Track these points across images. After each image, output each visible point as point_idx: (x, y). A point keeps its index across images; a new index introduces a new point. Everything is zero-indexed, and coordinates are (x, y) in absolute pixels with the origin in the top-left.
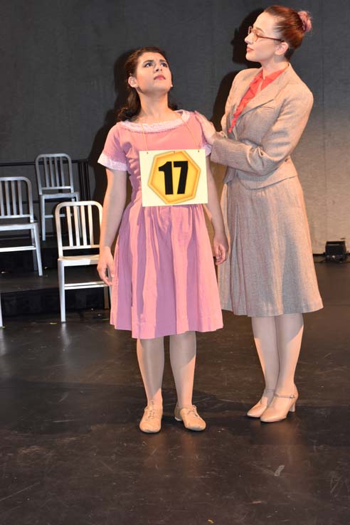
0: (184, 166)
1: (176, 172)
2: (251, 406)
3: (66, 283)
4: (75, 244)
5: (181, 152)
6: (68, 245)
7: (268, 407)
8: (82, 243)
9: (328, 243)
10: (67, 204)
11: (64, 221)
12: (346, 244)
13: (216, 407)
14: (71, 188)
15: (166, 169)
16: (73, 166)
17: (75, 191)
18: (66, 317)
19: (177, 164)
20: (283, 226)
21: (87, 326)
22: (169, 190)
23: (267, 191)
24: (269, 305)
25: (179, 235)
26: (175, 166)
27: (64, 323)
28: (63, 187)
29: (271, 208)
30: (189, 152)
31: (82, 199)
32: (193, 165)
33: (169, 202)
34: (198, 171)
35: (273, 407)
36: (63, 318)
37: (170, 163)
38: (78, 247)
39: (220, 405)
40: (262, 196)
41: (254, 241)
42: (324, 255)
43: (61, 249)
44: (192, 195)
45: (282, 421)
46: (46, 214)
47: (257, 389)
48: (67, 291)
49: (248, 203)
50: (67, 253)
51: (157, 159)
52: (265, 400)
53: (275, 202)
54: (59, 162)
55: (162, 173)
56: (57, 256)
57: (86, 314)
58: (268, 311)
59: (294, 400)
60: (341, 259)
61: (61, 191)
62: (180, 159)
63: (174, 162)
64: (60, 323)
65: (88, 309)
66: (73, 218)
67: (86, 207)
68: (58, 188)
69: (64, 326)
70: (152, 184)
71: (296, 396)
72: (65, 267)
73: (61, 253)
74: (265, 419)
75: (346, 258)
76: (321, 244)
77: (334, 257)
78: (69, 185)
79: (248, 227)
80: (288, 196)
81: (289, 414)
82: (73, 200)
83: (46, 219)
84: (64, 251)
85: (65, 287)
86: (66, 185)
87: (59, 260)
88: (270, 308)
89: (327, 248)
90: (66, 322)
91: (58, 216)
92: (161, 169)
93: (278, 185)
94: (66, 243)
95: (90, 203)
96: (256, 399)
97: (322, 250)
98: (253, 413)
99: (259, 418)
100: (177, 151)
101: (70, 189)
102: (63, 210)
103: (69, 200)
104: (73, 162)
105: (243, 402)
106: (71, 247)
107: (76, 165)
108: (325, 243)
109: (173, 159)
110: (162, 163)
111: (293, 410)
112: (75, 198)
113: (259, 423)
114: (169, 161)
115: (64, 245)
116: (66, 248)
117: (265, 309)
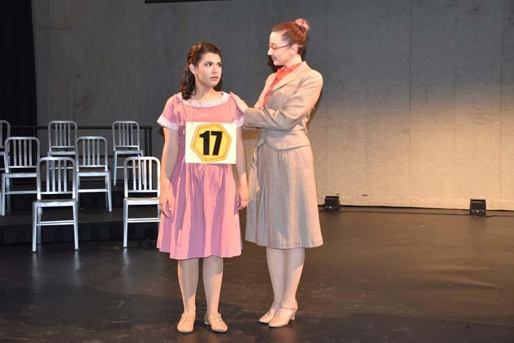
0: (219, 135)
1: (213, 139)
2: (262, 315)
3: (129, 218)
4: (137, 188)
6: (132, 189)
7: (275, 316)
8: (143, 188)
9: (327, 197)
10: (134, 159)
11: (130, 171)
12: (340, 199)
14: (138, 147)
15: (206, 136)
16: (140, 131)
17: (141, 149)
18: (127, 244)
19: (214, 133)
22: (206, 152)
25: (211, 183)
26: (212, 135)
27: (125, 248)
28: (132, 146)
31: (146, 155)
32: (227, 136)
33: (206, 160)
34: (229, 139)
35: (279, 315)
36: (125, 245)
37: (208, 132)
38: (140, 191)
39: (239, 313)
40: (286, 158)
42: (323, 206)
43: (126, 192)
44: (224, 157)
45: (285, 326)
46: (117, 165)
47: (268, 302)
48: (129, 224)
50: (131, 195)
51: (199, 128)
54: (130, 127)
55: (202, 139)
56: (124, 197)
57: (143, 242)
59: (294, 311)
60: (336, 210)
61: (130, 149)
62: (216, 129)
63: (212, 132)
64: (123, 248)
65: (145, 238)
66: (137, 169)
67: (148, 161)
68: (128, 146)
69: (126, 250)
70: (193, 146)
71: (297, 308)
72: (129, 206)
73: (126, 195)
74: (272, 325)
75: (339, 208)
76: (322, 198)
77: (331, 207)
78: (136, 145)
81: (290, 321)
82: (139, 156)
83: (117, 169)
84: (129, 193)
85: (128, 221)
86: (134, 145)
87: (125, 200)
89: (326, 200)
90: (127, 248)
91: (125, 168)
92: (201, 136)
94: (131, 187)
95: (150, 159)
96: (266, 310)
97: (323, 202)
98: (264, 320)
99: (267, 324)
100: (214, 123)
102: (130, 163)
103: (136, 155)
104: (141, 128)
105: (257, 311)
106: (135, 190)
107: (143, 130)
108: (325, 197)
109: (211, 129)
110: (203, 132)
111: (294, 319)
112: (140, 154)
113: (267, 328)
114: (208, 130)
115: (129, 189)
116: (131, 191)
117: (281, 243)
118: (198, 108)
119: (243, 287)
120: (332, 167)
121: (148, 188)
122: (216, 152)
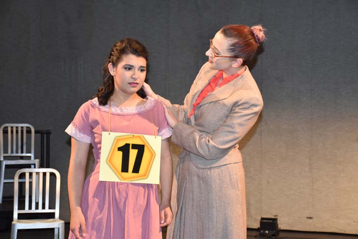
0: (141, 149)
1: (133, 153)
4: (30, 208)
5: (139, 137)
6: (24, 208)
8: (37, 208)
9: (262, 219)
10: (27, 170)
11: (22, 185)
12: (278, 221)
14: (32, 155)
15: (125, 150)
16: (35, 136)
17: (35, 158)
19: (135, 146)
22: (125, 169)
23: (212, 171)
26: (132, 148)
28: (24, 155)
29: (214, 186)
30: (146, 137)
31: (41, 166)
32: (149, 149)
33: (124, 179)
34: (153, 155)
37: (129, 144)
38: (34, 210)
42: (258, 230)
43: (16, 212)
44: (146, 175)
46: (5, 179)
49: (196, 179)
50: (21, 217)
51: (118, 140)
53: (218, 181)
55: (121, 153)
56: (12, 219)
60: (274, 235)
61: (22, 158)
63: (132, 144)
66: (31, 183)
67: (44, 174)
68: (20, 154)
70: (110, 161)
72: (19, 231)
73: (15, 216)
75: (278, 234)
76: (255, 220)
77: (267, 232)
78: (30, 153)
79: (193, 200)
80: (231, 179)
82: (33, 166)
83: (4, 183)
84: (19, 214)
86: (27, 153)
87: (13, 223)
89: (261, 223)
91: (16, 181)
92: (120, 149)
93: (223, 168)
94: (21, 206)
95: (48, 170)
97: (257, 225)
100: (135, 135)
101: (30, 157)
102: (22, 176)
103: (29, 166)
104: (36, 132)
106: (27, 210)
107: (39, 135)
108: (260, 218)
109: (131, 142)
110: (122, 144)
112: (35, 165)
116: (21, 212)
120: (268, 182)
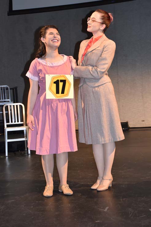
0: (64, 82)
1: (61, 84)
2: (92, 185)
3: (8, 139)
4: (12, 122)
6: (9, 122)
7: (100, 184)
13: (76, 186)
14: (10, 100)
15: (57, 83)
18: (8, 154)
19: (61, 81)
20: (107, 103)
21: (18, 157)
22: (58, 92)
24: (102, 138)
25: (61, 110)
26: (60, 82)
27: (7, 156)
28: (6, 100)
29: (102, 95)
30: (67, 76)
32: (68, 82)
33: (58, 97)
34: (70, 84)
35: (102, 184)
36: (7, 155)
37: (59, 80)
39: (78, 185)
40: (98, 90)
41: (95, 110)
43: (6, 124)
44: (67, 95)
45: (106, 190)
48: (8, 142)
49: (92, 94)
50: (8, 126)
51: (53, 78)
52: (98, 181)
53: (103, 92)
54: (4, 89)
55: (55, 85)
56: (4, 127)
57: (17, 153)
58: (102, 141)
59: (111, 181)
62: (63, 79)
63: (60, 80)
64: (5, 157)
65: (18, 151)
68: (4, 100)
69: (7, 158)
70: (50, 89)
71: (112, 179)
73: (6, 126)
74: (99, 189)
79: (92, 104)
81: (109, 187)
85: (7, 141)
88: (103, 140)
90: (8, 156)
91: (4, 110)
92: (54, 83)
93: (104, 85)
95: (18, 104)
98: (94, 187)
99: (96, 189)
100: (62, 75)
104: (10, 89)
105: (89, 183)
107: (12, 90)
109: (60, 79)
110: (55, 80)
111: (111, 186)
113: (96, 191)
114: (58, 79)
115: (7, 122)
116: (8, 124)
117: (101, 140)
118: (51, 67)
119: (79, 171)
120: (123, 106)
121: (18, 121)
122: (63, 92)
